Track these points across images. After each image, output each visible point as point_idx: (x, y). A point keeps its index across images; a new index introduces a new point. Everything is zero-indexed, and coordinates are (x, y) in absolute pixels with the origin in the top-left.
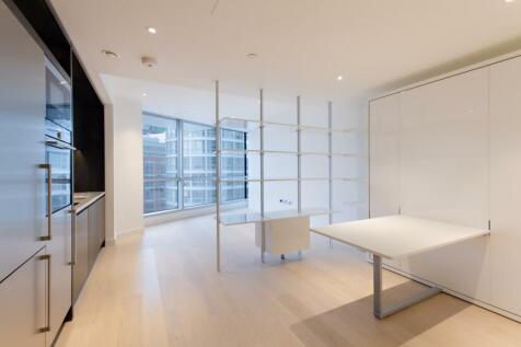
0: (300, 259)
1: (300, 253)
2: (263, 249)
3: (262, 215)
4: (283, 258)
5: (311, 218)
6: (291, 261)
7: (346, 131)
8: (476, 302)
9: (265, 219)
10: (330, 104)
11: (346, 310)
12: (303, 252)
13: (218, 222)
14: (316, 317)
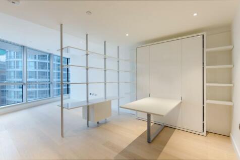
0: (106, 123)
1: (106, 120)
2: (88, 120)
3: (87, 101)
4: (98, 123)
5: (112, 101)
6: (102, 124)
7: (125, 60)
8: (177, 128)
9: (89, 104)
10: (118, 47)
11: (136, 142)
12: (107, 119)
13: (62, 108)
14: (125, 149)
